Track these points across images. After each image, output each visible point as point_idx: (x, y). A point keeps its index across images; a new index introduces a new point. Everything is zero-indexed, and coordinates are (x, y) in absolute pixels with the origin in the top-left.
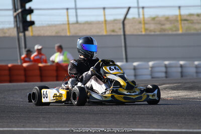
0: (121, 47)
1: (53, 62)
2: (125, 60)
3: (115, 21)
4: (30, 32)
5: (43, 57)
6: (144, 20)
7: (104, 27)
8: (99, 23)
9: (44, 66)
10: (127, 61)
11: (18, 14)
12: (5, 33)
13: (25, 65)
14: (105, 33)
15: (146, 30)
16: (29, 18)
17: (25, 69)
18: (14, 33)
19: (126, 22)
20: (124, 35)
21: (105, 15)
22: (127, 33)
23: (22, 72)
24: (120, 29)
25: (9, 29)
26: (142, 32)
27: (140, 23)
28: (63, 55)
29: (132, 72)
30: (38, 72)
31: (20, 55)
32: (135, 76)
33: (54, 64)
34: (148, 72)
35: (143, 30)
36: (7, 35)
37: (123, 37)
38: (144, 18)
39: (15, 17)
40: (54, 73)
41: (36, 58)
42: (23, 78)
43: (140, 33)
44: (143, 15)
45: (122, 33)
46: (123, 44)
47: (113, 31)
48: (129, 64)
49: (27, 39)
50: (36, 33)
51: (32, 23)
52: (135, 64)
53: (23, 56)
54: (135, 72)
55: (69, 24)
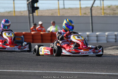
0: (90, 23)
1: (49, 31)
2: (91, 31)
3: (86, 8)
4: (36, 13)
5: (43, 29)
6: (103, 8)
7: (80, 12)
8: (77, 9)
9: (44, 34)
10: (92, 32)
11: (29, 3)
12: (21, 14)
13: (33, 33)
14: (80, 15)
15: (104, 13)
16: (36, 5)
17: (33, 35)
18: (27, 14)
19: (92, 8)
20: (92, 16)
21: (80, 4)
22: (93, 15)
23: (31, 37)
24: (89, 13)
25: (24, 11)
26: (102, 14)
27: (101, 9)
28: (55, 27)
29: (96, 38)
30: (40, 37)
31: (30, 27)
32: (97, 40)
33: (50, 33)
34: (105, 38)
35: (103, 13)
36: (23, 15)
37: (90, 18)
38: (103, 6)
39: (28, 4)
40: (50, 38)
41: (39, 29)
42: (31, 40)
43: (101, 15)
44: (103, 4)
45: (90, 15)
46: (91, 22)
47: (85, 14)
48: (94, 33)
49: (34, 18)
50: (40, 14)
51: (37, 8)
52: (97, 33)
53: (32, 27)
54: (97, 38)
55: (59, 9)
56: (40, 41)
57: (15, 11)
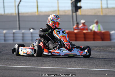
5: (86, 27)
11: (73, 2)
17: (76, 34)
23: (74, 35)
30: (83, 36)
36: (67, 14)
40: (92, 37)
42: (74, 38)
49: (78, 17)
50: (83, 13)
51: (80, 7)
55: (102, 8)
56: (83, 39)
57: (59, 11)
